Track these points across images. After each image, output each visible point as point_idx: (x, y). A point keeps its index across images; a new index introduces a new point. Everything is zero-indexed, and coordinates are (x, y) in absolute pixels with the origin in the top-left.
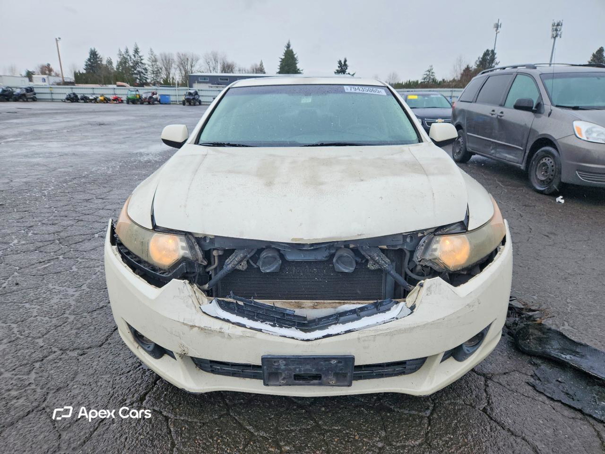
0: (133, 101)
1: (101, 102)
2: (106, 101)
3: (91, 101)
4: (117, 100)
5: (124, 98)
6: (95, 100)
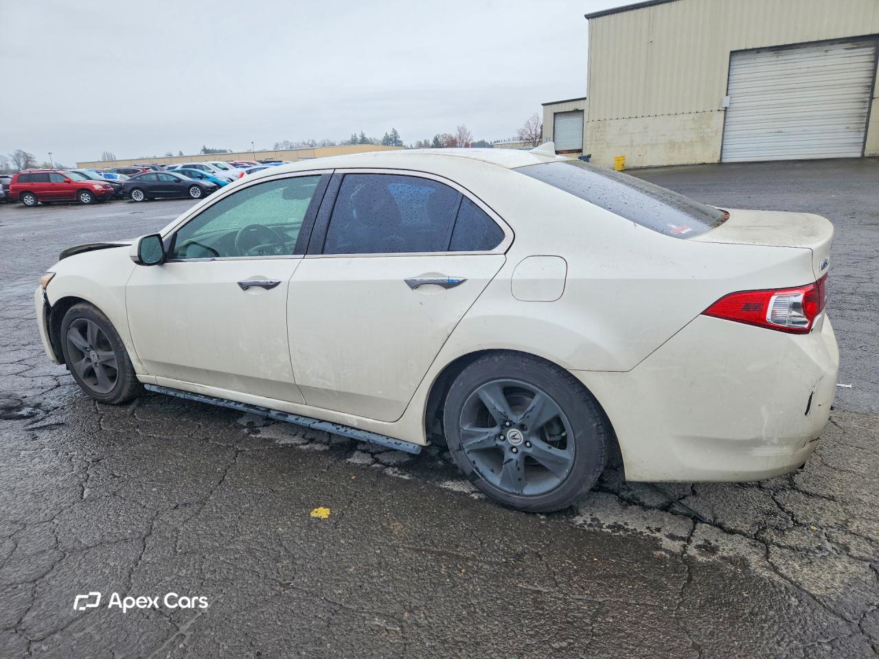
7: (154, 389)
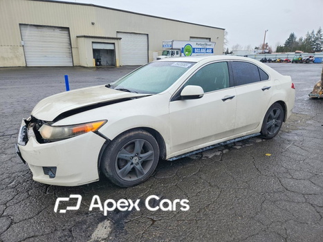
0: (296, 62)
1: (278, 62)
2: (281, 61)
3: (273, 62)
4: (287, 61)
5: (291, 60)
6: (275, 61)
7: (175, 159)
